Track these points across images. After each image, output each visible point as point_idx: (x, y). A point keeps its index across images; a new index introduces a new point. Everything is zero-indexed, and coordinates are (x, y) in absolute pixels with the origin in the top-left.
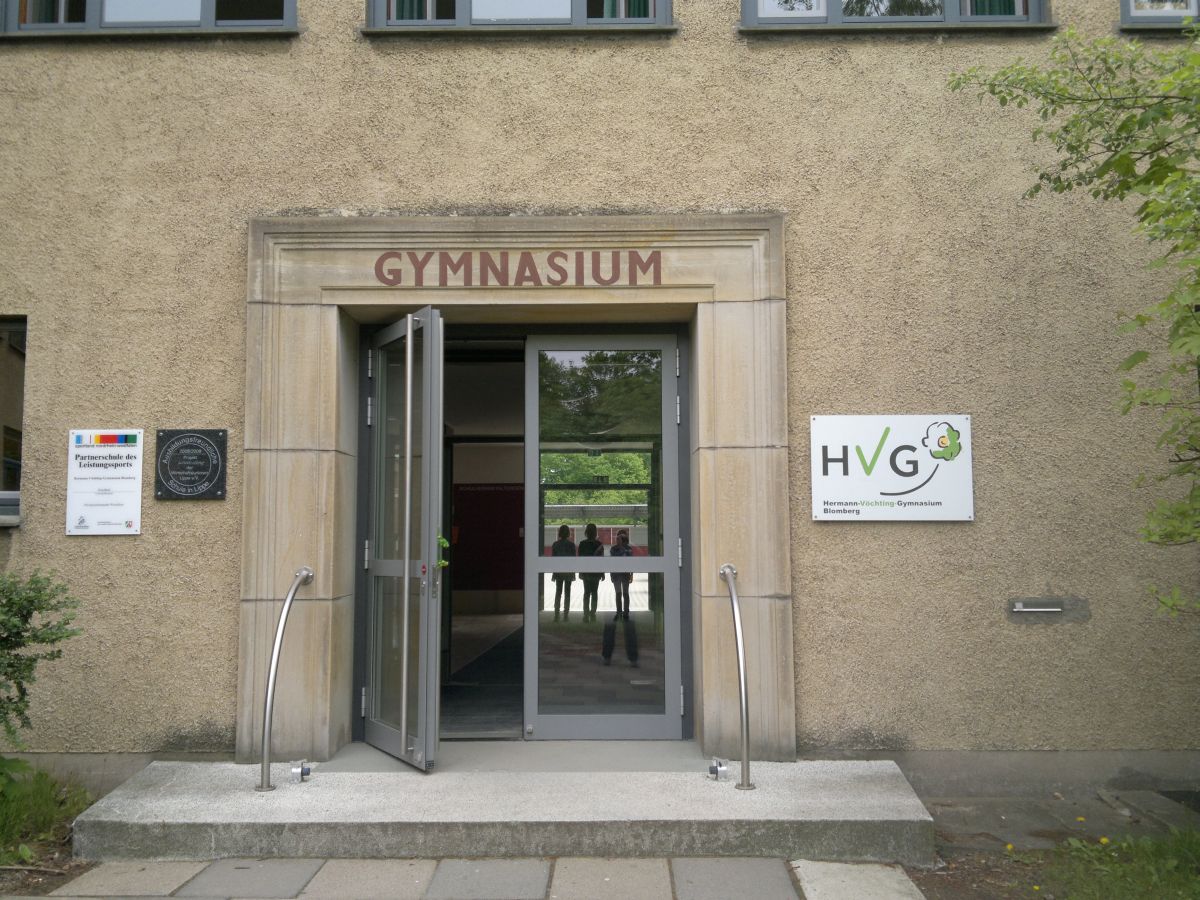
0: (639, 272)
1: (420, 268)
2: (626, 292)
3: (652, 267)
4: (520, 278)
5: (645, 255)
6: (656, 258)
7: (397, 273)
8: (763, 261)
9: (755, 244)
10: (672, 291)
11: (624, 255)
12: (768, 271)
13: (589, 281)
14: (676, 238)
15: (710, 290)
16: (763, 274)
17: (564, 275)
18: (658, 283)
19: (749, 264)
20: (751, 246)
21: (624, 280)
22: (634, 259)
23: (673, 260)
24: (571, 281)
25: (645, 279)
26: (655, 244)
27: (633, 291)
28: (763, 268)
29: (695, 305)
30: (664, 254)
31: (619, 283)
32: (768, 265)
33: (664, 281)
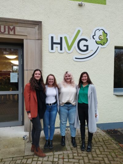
0: (10, 31)
2: (7, 35)
3: (13, 30)
5: (11, 27)
6: (14, 28)
8: (37, 31)
9: (36, 27)
10: (18, 36)
11: (7, 27)
12: (38, 33)
14: (19, 24)
15: (26, 37)
16: (37, 34)
18: (14, 34)
19: (35, 31)
20: (35, 28)
21: (7, 32)
22: (9, 28)
23: (18, 29)
25: (12, 33)
26: (14, 25)
27: (9, 35)
28: (37, 33)
29: (23, 39)
30: (16, 27)
31: (6, 33)
32: (38, 32)
33: (16, 33)
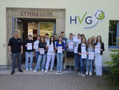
1: (25, 13)
4: (36, 15)
6: (51, 13)
7: (23, 14)
9: (62, 12)
10: (53, 17)
11: (48, 13)
13: (44, 16)
15: (57, 17)
17: (41, 15)
19: (62, 14)
21: (48, 16)
23: (53, 14)
24: (42, 16)
25: (50, 16)
29: (56, 19)
